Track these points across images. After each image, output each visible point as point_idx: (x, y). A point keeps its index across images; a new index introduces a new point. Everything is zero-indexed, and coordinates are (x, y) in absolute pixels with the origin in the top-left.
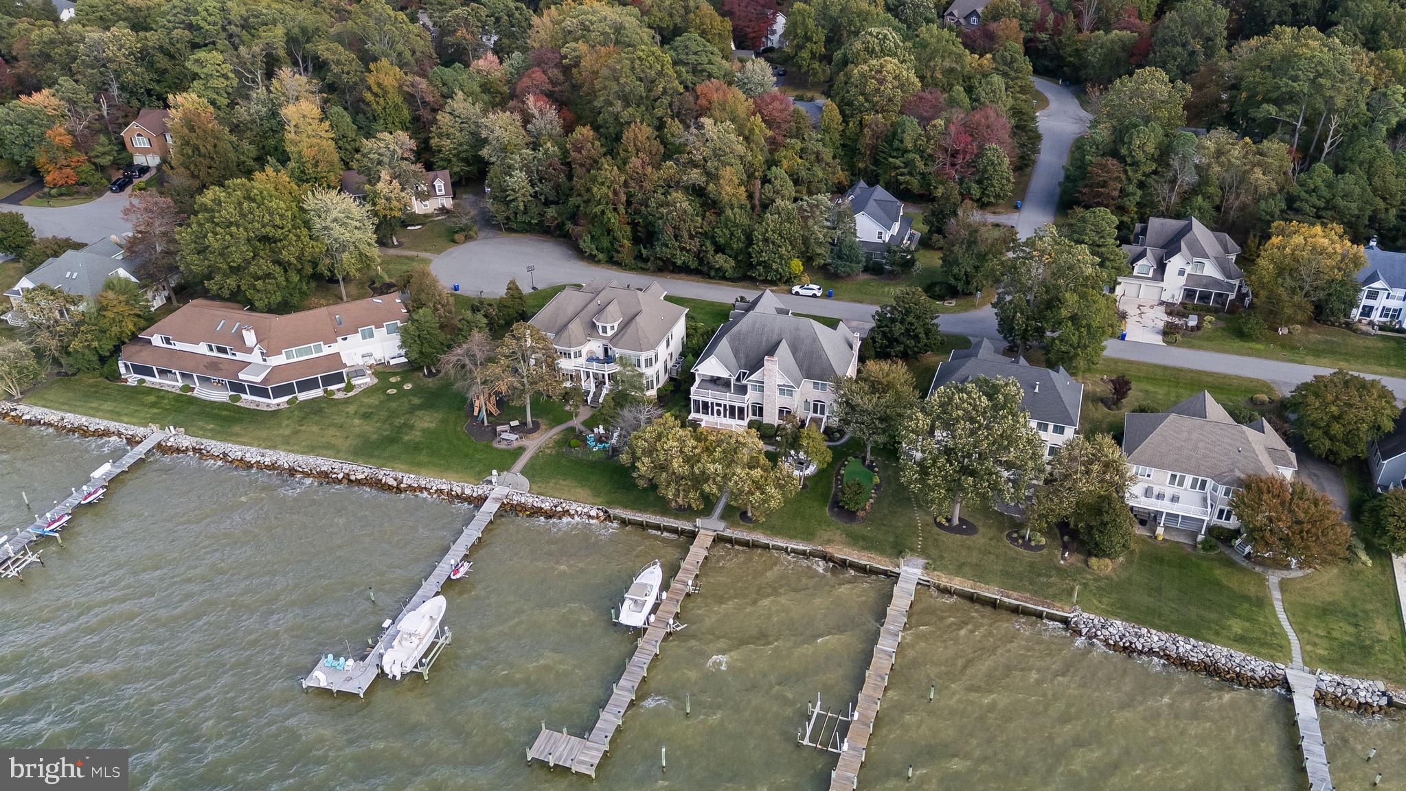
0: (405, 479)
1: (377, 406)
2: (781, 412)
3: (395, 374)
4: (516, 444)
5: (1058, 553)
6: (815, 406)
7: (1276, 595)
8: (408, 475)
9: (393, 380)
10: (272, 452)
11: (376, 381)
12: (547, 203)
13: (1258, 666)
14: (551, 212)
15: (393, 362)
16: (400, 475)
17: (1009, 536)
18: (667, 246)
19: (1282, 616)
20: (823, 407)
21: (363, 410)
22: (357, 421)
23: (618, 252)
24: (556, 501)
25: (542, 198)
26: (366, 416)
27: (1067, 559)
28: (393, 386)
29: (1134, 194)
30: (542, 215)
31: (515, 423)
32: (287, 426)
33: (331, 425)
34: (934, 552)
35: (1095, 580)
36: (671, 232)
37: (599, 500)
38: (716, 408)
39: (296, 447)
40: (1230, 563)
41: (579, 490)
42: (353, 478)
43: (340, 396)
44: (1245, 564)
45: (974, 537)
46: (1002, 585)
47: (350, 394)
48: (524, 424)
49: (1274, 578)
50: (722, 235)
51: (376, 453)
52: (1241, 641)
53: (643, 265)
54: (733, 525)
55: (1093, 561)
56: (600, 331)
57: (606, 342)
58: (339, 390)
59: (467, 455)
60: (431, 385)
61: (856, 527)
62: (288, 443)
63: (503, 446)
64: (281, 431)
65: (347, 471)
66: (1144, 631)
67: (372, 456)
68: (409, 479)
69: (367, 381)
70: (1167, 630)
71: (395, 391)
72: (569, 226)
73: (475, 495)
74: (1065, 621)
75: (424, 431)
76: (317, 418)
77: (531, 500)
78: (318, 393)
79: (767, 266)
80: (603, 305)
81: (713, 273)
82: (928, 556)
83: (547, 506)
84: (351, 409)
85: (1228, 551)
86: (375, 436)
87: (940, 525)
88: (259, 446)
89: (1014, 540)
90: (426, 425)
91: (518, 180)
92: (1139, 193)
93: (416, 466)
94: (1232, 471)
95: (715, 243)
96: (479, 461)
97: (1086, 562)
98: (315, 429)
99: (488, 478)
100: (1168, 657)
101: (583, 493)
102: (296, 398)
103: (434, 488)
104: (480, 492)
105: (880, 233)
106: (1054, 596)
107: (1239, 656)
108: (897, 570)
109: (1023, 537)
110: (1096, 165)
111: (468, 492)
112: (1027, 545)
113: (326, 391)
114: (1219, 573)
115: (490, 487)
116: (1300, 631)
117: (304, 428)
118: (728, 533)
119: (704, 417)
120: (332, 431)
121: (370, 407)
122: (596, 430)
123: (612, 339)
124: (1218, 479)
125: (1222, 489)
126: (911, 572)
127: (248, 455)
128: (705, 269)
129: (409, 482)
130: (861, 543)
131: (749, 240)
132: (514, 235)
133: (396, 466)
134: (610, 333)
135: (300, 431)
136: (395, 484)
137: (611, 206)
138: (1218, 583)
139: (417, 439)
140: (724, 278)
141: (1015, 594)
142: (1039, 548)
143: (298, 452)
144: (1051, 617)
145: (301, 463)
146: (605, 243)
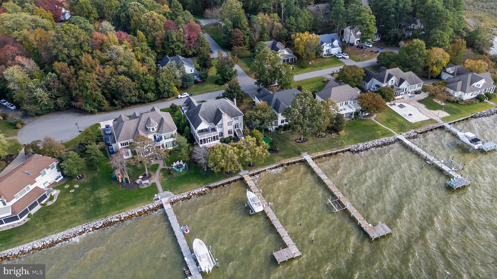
0: (121, 216)
1: (74, 199)
2: (229, 132)
3: (65, 184)
4: (150, 183)
5: (330, 135)
6: (235, 126)
7: (377, 122)
8: (121, 214)
9: (67, 186)
10: (46, 238)
11: (59, 191)
12: (57, 97)
13: (392, 139)
14: (59, 101)
15: (57, 181)
16: (117, 215)
17: (316, 137)
18: (127, 96)
19: (383, 126)
20: (238, 125)
21: (69, 203)
22: (72, 208)
23: (103, 106)
24: (188, 192)
25: (53, 96)
26: (74, 204)
27: (334, 135)
28: (70, 189)
29: (247, 38)
30: (55, 104)
31: (141, 177)
32: (40, 225)
33: (62, 215)
34: (306, 149)
35: (344, 137)
36: (128, 91)
37: (201, 185)
38: (208, 140)
39: (56, 230)
40: (362, 120)
41: (191, 185)
42: (97, 227)
43: (49, 204)
44: (365, 118)
45: (309, 141)
46: (329, 149)
47: (54, 200)
48: (145, 175)
49: (373, 118)
50: (146, 86)
51: (97, 214)
52: (384, 135)
53: (115, 108)
54: (249, 170)
55: (340, 133)
56: (151, 131)
57: (154, 134)
58: (47, 201)
59: (136, 196)
60: (86, 181)
61: (281, 153)
62: (51, 231)
63: (145, 186)
64: (40, 229)
65: (92, 226)
66: (366, 143)
67: (97, 216)
68: (123, 215)
69: (55, 193)
70: (370, 141)
71: (73, 190)
72: (73, 103)
73: (155, 206)
74: (349, 150)
75: (107, 197)
76: (51, 216)
77: (178, 197)
78: (38, 207)
79: (168, 92)
80: (146, 121)
81: (146, 101)
82: (306, 151)
83: (186, 196)
84: (63, 205)
85: (359, 117)
86: (88, 209)
87: (298, 142)
88: (37, 239)
89: (318, 137)
90: (105, 195)
91: (39, 92)
92: (248, 37)
93: (121, 209)
94: (353, 97)
95: (143, 90)
96: (143, 195)
97: (338, 134)
98: (56, 220)
99: (154, 198)
100: (375, 146)
101: (194, 185)
102: (30, 214)
103: (136, 213)
104: (157, 204)
105: (191, 70)
106: (341, 145)
107: (387, 138)
108: (303, 158)
109: (320, 135)
110: (234, 32)
111: (151, 207)
112: (322, 137)
113: (42, 205)
114: (363, 123)
115: (159, 201)
116: (389, 127)
117: (50, 222)
118: (251, 173)
119: (205, 144)
120: (66, 217)
121: (70, 200)
122: (173, 165)
123: (157, 132)
124: (351, 100)
125: (352, 102)
126: (307, 157)
127: (35, 245)
128: (143, 100)
129: (124, 216)
130: (287, 156)
131: (157, 84)
132: (42, 117)
133: (112, 213)
134: (155, 130)
135: (50, 224)
136: (118, 220)
137: (93, 89)
138: (365, 125)
139: (108, 201)
140: (151, 101)
141: (334, 149)
142: (325, 136)
143: (60, 232)
144: (346, 151)
145: (67, 235)
146: (96, 104)
